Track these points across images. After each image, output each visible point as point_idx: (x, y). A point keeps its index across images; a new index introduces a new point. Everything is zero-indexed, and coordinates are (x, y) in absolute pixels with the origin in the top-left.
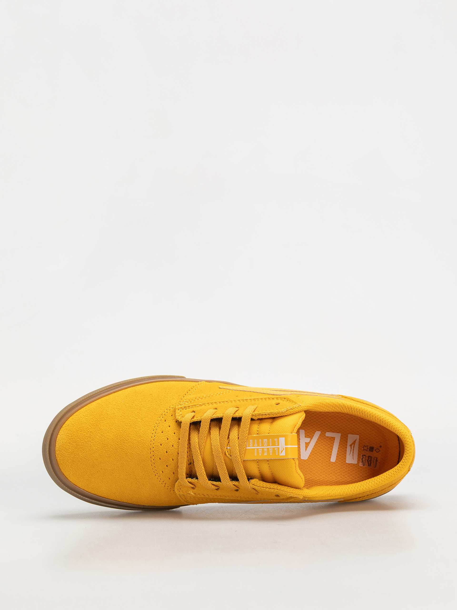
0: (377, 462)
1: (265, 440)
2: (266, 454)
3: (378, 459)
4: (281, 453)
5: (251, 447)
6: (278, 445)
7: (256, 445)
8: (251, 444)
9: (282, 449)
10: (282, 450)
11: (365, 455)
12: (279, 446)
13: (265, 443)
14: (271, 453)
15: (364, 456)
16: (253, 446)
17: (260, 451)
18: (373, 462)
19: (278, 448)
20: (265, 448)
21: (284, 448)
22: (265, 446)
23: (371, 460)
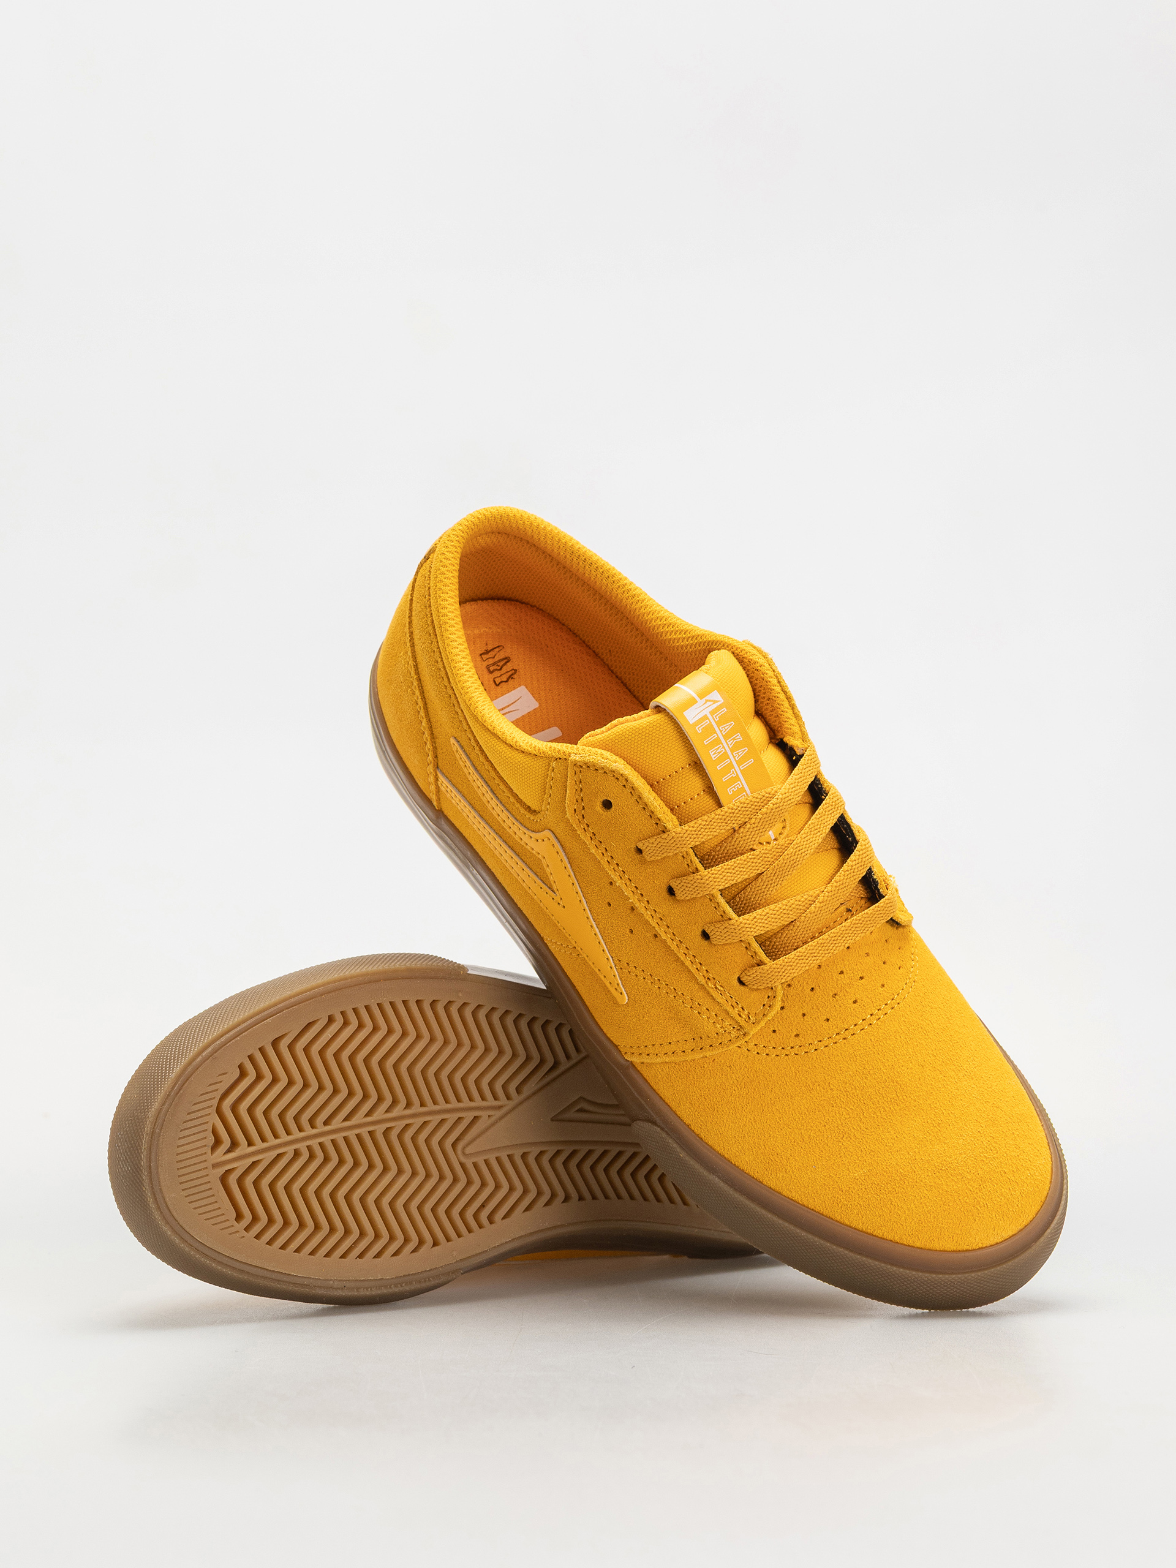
0: (489, 649)
1: (713, 757)
2: (738, 737)
3: (481, 652)
4: (717, 702)
5: (741, 783)
6: (705, 717)
7: (733, 773)
8: (737, 787)
9: (709, 703)
10: (711, 703)
11: (495, 682)
12: (706, 715)
13: (719, 753)
14: (730, 725)
15: (497, 683)
16: (737, 778)
17: (739, 754)
18: (494, 657)
19: (712, 713)
20: (729, 747)
21: (704, 700)
22: (724, 747)
23: (494, 664)
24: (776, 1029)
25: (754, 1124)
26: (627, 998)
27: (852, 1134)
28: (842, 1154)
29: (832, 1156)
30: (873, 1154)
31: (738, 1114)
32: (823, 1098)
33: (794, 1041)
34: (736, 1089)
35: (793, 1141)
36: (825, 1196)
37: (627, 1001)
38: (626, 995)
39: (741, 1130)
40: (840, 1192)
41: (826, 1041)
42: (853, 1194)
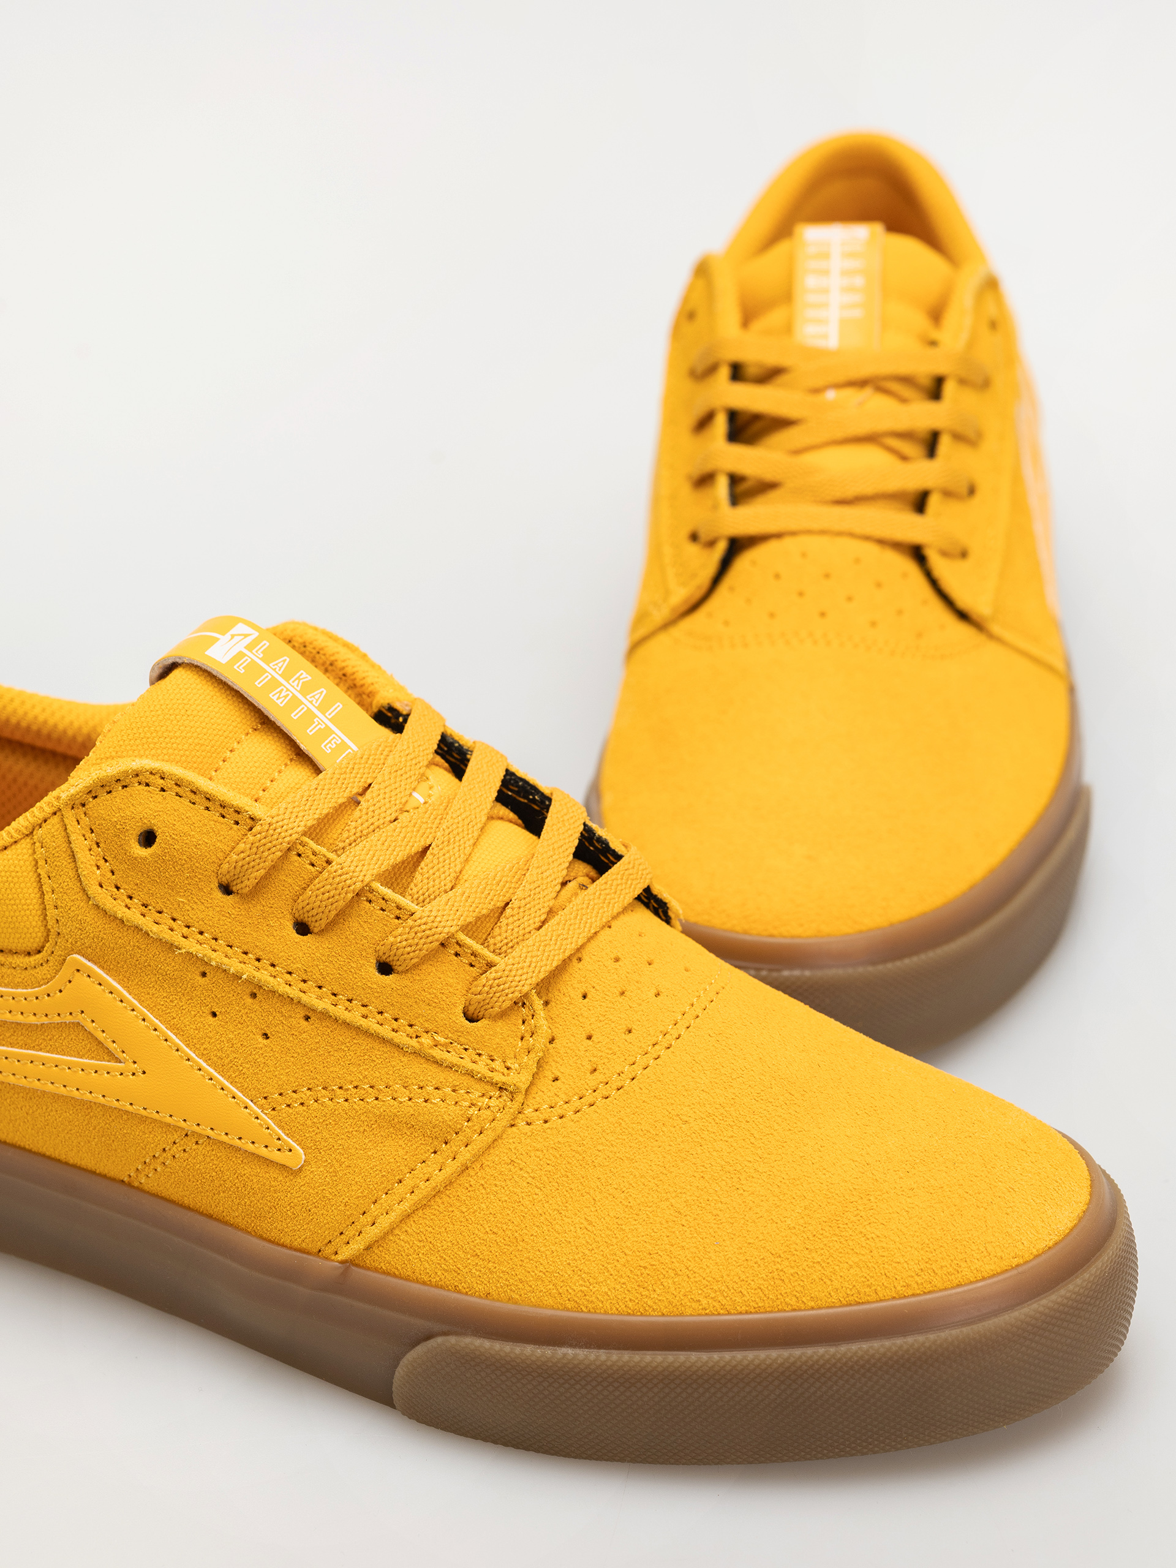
5: (338, 736)
6: (241, 655)
7: (319, 723)
8: (334, 742)
12: (241, 652)
13: (284, 698)
17: (316, 700)
19: (248, 649)
20: (295, 689)
22: (288, 689)
24: (558, 1074)
25: (589, 1228)
26: (301, 1151)
27: (752, 1171)
28: (751, 1204)
29: (736, 1215)
30: (798, 1182)
31: (557, 1226)
32: (679, 1140)
33: (593, 1080)
34: (537, 1191)
35: (664, 1222)
36: (756, 1279)
37: (303, 1157)
38: (298, 1148)
39: (574, 1248)
40: (777, 1260)
41: (641, 1061)
42: (798, 1253)
